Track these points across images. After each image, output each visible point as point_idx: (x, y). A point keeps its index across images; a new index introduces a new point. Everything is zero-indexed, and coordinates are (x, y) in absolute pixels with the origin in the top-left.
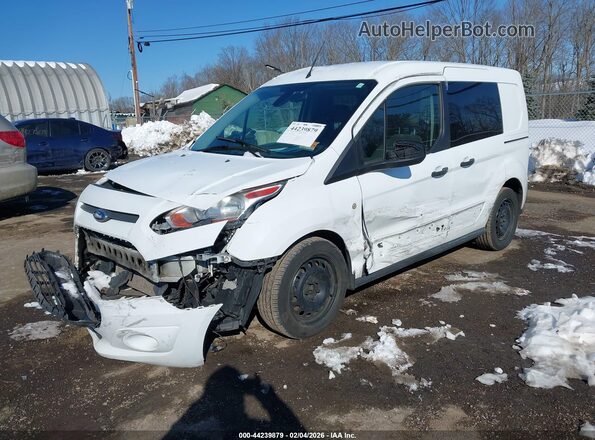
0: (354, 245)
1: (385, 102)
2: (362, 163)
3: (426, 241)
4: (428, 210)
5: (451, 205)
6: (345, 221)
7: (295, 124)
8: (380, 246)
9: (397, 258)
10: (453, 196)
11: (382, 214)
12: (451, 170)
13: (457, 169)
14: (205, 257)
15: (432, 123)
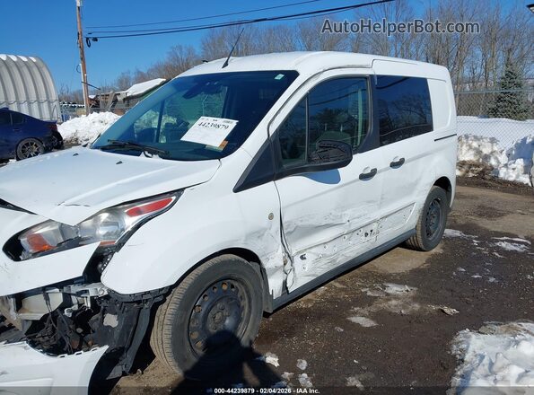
0: (272, 259)
1: (307, 96)
2: (280, 165)
3: (355, 248)
4: (356, 215)
5: (380, 208)
6: (259, 234)
7: (203, 119)
8: (302, 258)
9: (323, 269)
10: (382, 198)
11: (303, 223)
12: (381, 171)
13: (386, 169)
14: (74, 289)
15: (360, 119)
